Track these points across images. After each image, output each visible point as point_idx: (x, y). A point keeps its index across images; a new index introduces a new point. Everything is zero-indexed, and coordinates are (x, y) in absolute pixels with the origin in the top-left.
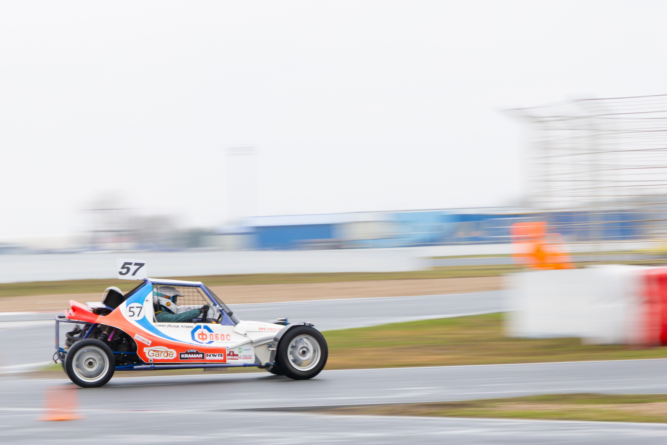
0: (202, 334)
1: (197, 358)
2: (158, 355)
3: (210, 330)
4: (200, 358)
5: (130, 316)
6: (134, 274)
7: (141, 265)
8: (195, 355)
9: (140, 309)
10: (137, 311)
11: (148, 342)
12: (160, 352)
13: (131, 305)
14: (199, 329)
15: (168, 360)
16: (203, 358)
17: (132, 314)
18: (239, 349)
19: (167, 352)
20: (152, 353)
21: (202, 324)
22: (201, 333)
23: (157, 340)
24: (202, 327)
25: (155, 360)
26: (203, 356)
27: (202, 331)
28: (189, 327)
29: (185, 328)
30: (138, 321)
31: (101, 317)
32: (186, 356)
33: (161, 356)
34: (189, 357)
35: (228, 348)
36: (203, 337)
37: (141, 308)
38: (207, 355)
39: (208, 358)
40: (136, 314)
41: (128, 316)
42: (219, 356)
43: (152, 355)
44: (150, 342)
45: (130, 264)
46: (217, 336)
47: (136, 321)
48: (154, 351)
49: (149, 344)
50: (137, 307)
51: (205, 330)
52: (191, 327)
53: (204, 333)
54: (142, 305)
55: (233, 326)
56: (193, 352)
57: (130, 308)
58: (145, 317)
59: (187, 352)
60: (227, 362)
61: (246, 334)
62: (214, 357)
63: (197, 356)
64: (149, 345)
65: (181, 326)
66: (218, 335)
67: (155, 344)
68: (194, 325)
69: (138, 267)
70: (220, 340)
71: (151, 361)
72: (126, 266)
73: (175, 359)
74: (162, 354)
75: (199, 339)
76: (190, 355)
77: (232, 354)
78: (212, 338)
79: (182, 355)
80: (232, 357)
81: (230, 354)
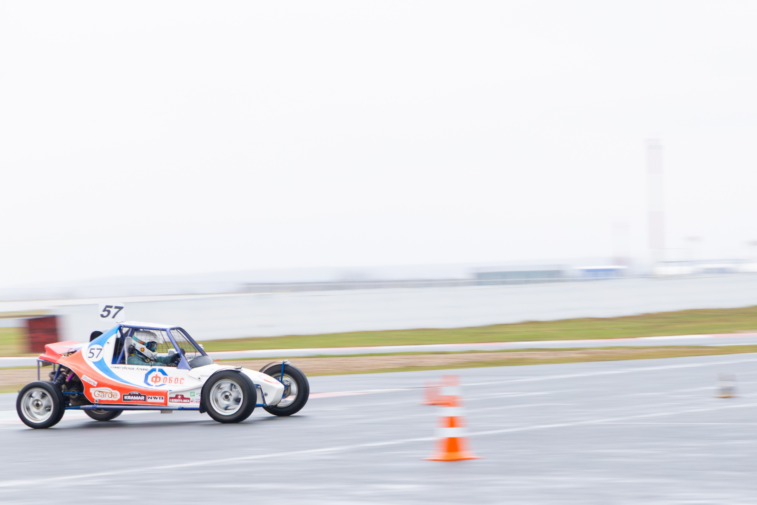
1: (140, 400)
2: (103, 396)
3: (164, 373)
4: (142, 400)
5: (89, 357)
6: (114, 317)
7: (120, 308)
8: (137, 397)
9: (100, 350)
10: (96, 352)
11: (94, 383)
12: (105, 393)
13: (92, 347)
14: (154, 372)
15: (113, 401)
16: (145, 400)
17: (91, 355)
18: (192, 392)
19: (111, 393)
20: (98, 394)
21: (157, 368)
23: (103, 381)
24: (157, 370)
25: (100, 401)
26: (145, 399)
27: (157, 374)
29: (140, 371)
30: (94, 363)
31: (63, 357)
32: (129, 398)
33: (106, 397)
34: (131, 399)
35: (171, 392)
36: (156, 380)
37: (101, 349)
38: (149, 397)
39: (149, 400)
40: (95, 355)
41: (88, 357)
42: (160, 399)
43: (98, 395)
44: (96, 383)
45: (111, 307)
46: (171, 379)
47: (94, 362)
48: (100, 392)
49: (95, 384)
50: (98, 349)
51: (160, 373)
52: (146, 370)
54: (103, 347)
55: (188, 370)
56: (135, 394)
57: (91, 349)
58: (103, 359)
59: (130, 394)
60: (168, 405)
61: (199, 378)
62: (156, 399)
63: (140, 398)
64: (95, 386)
65: (137, 368)
66: (172, 378)
67: (100, 385)
68: (149, 368)
69: (117, 310)
70: (173, 383)
71: (96, 401)
72: (108, 309)
73: (119, 401)
74: (107, 395)
75: (151, 382)
76: (132, 397)
77: (179, 397)
78: (165, 381)
79: (125, 396)
80: (179, 400)
81: (176, 397)
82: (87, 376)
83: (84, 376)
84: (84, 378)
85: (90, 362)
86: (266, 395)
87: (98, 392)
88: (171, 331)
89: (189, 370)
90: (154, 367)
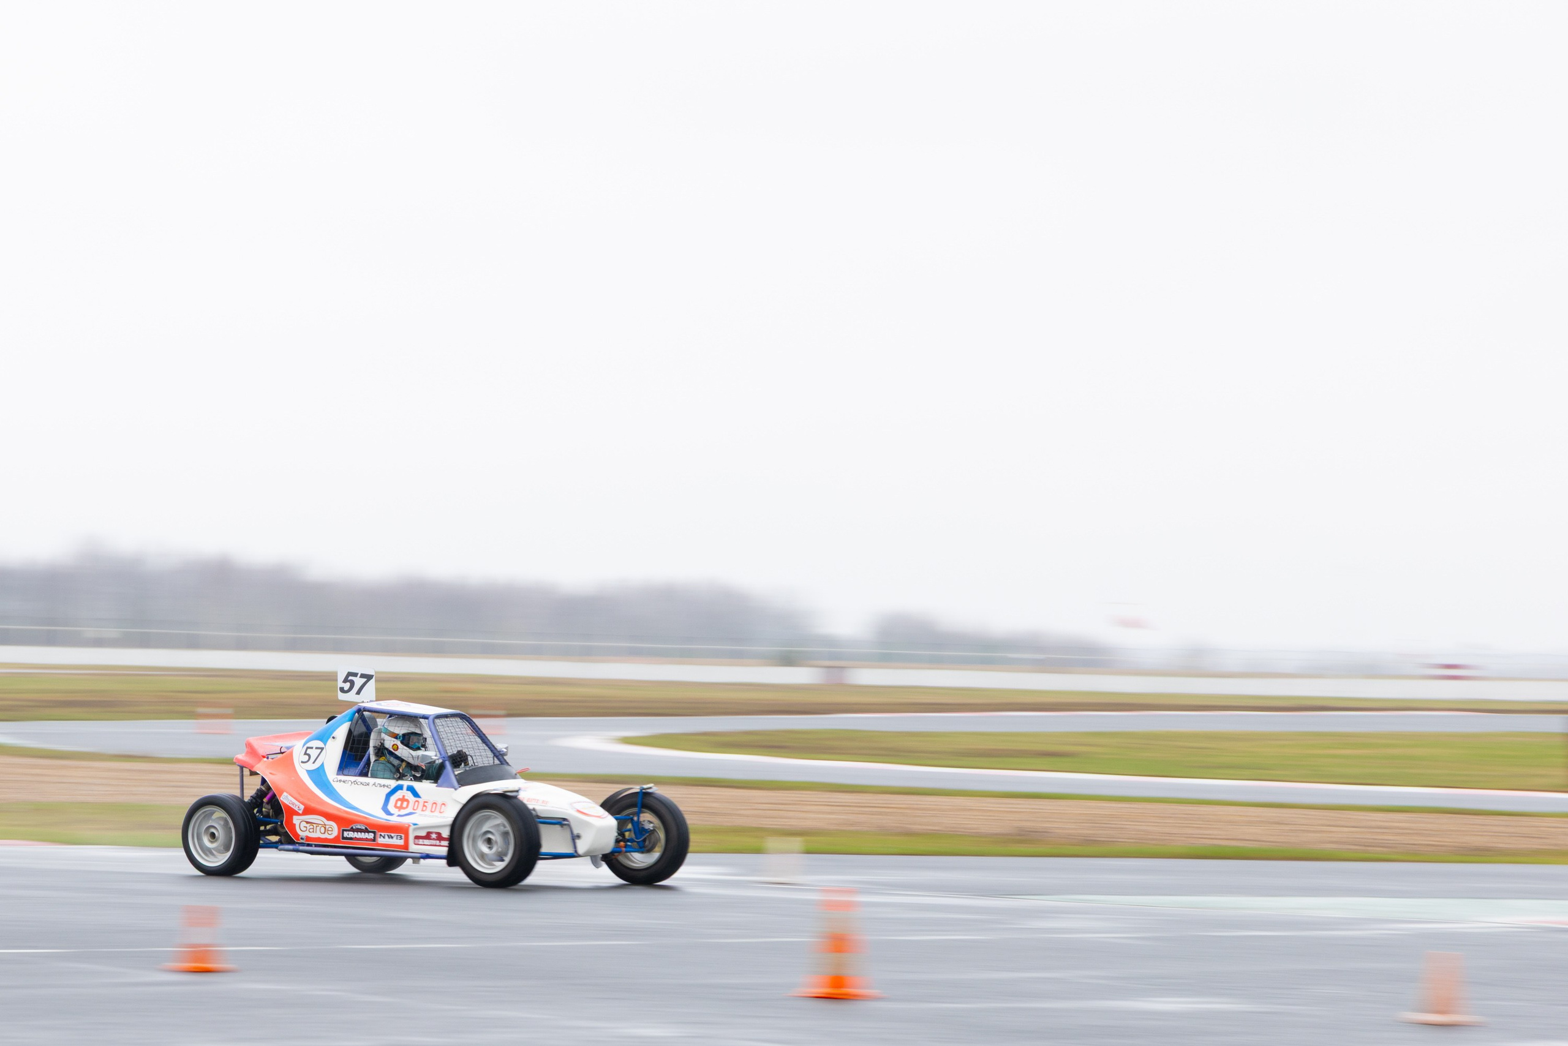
0: (403, 800)
1: (367, 839)
2: (311, 830)
3: (416, 794)
4: (371, 840)
5: (302, 762)
6: (358, 693)
7: (369, 677)
8: (363, 834)
9: (320, 750)
10: (314, 753)
11: (299, 807)
12: (314, 825)
13: (309, 745)
14: (400, 791)
15: (326, 840)
16: (374, 840)
17: (306, 757)
19: (324, 826)
20: (305, 827)
21: (405, 783)
22: (401, 797)
23: (313, 805)
24: (405, 788)
25: (308, 838)
26: (374, 837)
27: (404, 794)
28: (384, 786)
29: (378, 788)
31: (265, 761)
32: (351, 834)
33: (316, 832)
34: (354, 837)
35: (416, 826)
36: (402, 804)
37: (322, 749)
38: (381, 835)
39: (381, 840)
41: (300, 761)
43: (304, 829)
44: (302, 807)
45: (355, 675)
46: (426, 804)
47: (308, 771)
48: (307, 823)
49: (300, 810)
50: (317, 748)
51: (409, 792)
52: (387, 786)
53: (406, 798)
54: (325, 745)
55: (453, 789)
56: (361, 829)
57: (308, 748)
58: (323, 765)
59: (352, 828)
60: (410, 850)
62: (391, 839)
63: (367, 836)
64: (301, 812)
66: (427, 802)
67: (308, 811)
68: (393, 783)
69: (364, 680)
70: (428, 812)
71: (302, 839)
72: (350, 678)
73: (336, 839)
74: (318, 828)
75: (393, 807)
76: (356, 833)
77: (434, 836)
78: (415, 808)
79: (345, 832)
80: (434, 842)
81: (428, 836)
82: (290, 795)
83: (285, 794)
84: (285, 799)
85: (302, 771)
86: (579, 837)
87: (304, 824)
88: (437, 721)
89: (456, 789)
90: (400, 782)
